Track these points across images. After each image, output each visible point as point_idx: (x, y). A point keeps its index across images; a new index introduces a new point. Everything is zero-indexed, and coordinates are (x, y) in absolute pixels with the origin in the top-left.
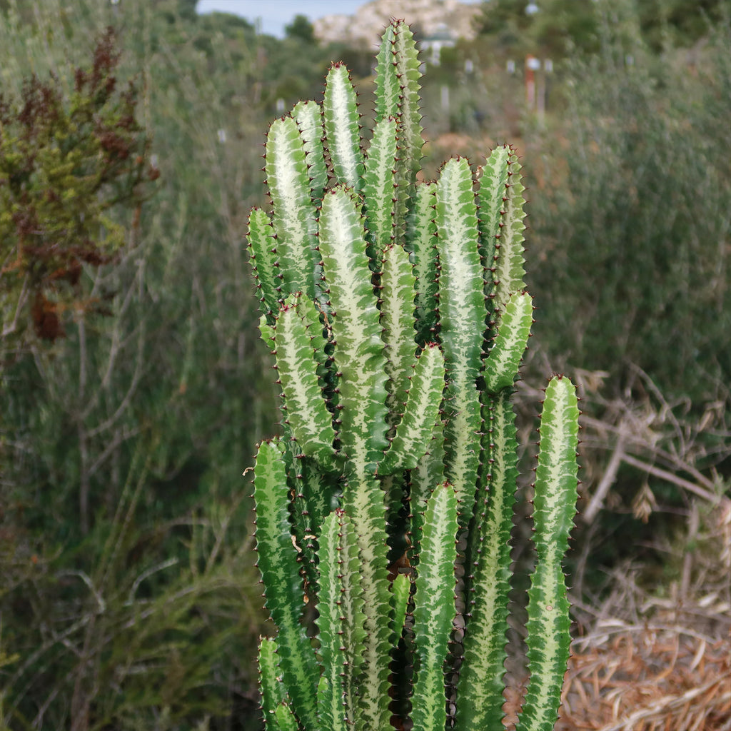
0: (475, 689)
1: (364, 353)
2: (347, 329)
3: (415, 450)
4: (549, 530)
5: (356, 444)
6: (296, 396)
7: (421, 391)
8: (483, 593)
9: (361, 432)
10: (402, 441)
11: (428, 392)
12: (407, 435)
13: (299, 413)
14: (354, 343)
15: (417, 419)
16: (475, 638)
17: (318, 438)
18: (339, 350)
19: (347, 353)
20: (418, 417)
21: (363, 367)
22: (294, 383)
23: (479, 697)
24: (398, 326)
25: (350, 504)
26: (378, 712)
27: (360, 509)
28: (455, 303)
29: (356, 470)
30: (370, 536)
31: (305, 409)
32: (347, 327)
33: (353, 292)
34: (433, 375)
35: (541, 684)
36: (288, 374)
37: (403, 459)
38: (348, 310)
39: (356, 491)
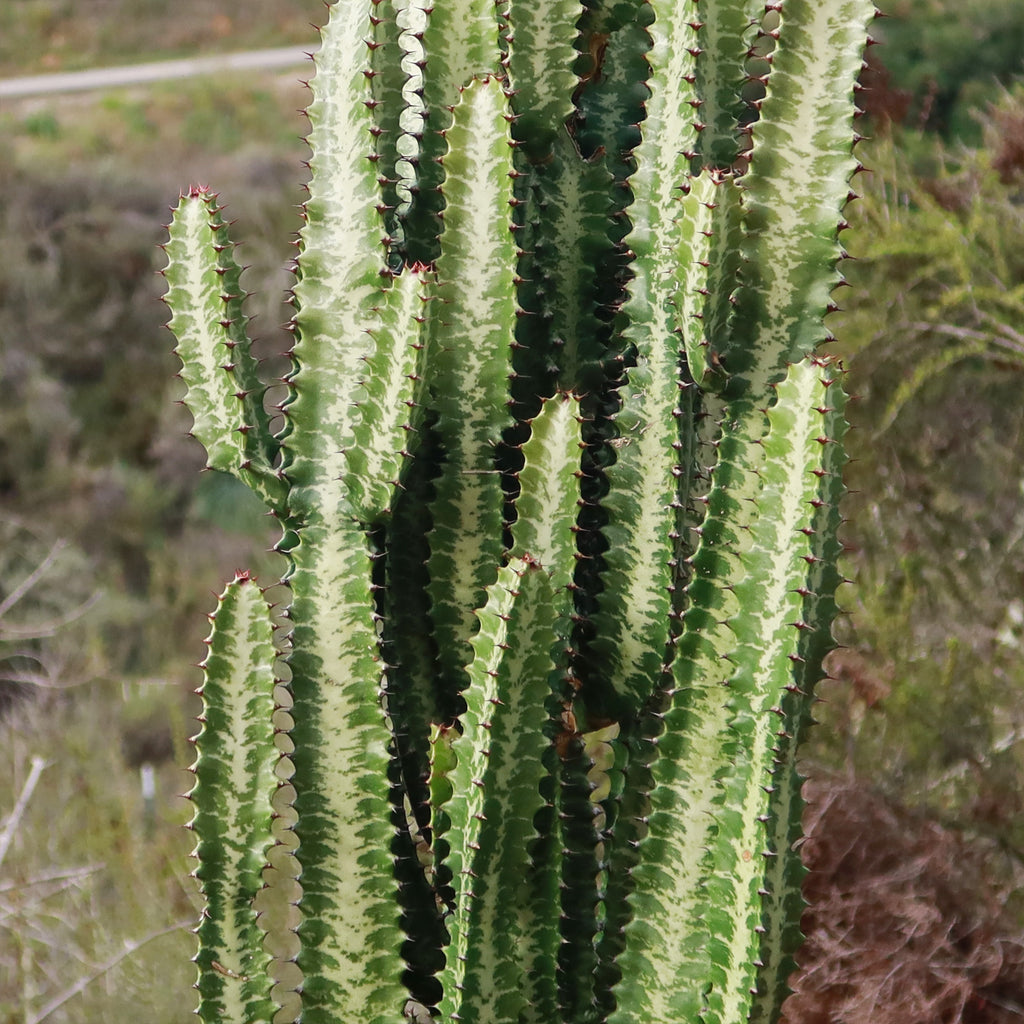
0: (649, 1002)
1: (357, 284)
2: (331, 237)
3: (386, 475)
4: (761, 689)
5: (327, 457)
6: (200, 355)
7: (392, 360)
8: (678, 806)
9: (339, 436)
10: (364, 454)
11: (402, 362)
12: (371, 444)
13: (204, 386)
14: (340, 265)
15: (385, 414)
16: (658, 897)
17: (230, 435)
18: (307, 275)
19: (324, 282)
20: (388, 411)
21: (355, 311)
22: (198, 331)
23: (656, 1019)
24: (487, 238)
25: (307, 570)
26: (363, 982)
27: (326, 580)
28: (658, 198)
29: (321, 506)
30: (346, 636)
31: (212, 380)
32: (332, 233)
33: (352, 166)
34: (409, 328)
35: (723, 1013)
36: (188, 313)
37: (371, 492)
38: (338, 201)
39: (320, 546)
